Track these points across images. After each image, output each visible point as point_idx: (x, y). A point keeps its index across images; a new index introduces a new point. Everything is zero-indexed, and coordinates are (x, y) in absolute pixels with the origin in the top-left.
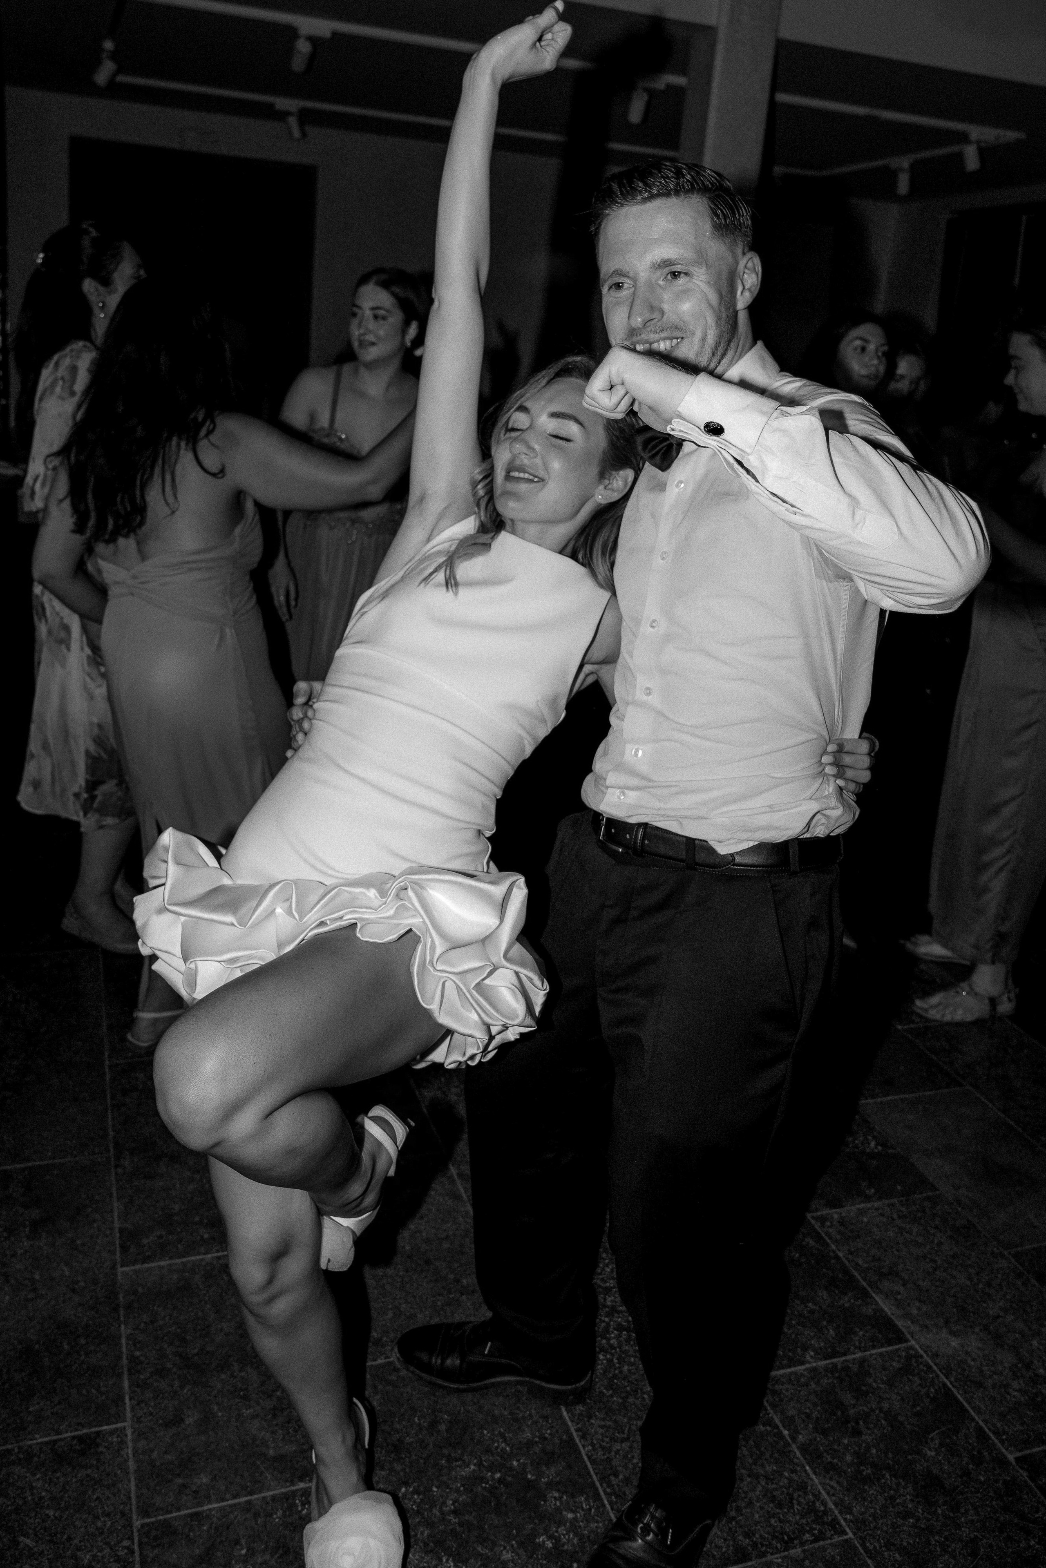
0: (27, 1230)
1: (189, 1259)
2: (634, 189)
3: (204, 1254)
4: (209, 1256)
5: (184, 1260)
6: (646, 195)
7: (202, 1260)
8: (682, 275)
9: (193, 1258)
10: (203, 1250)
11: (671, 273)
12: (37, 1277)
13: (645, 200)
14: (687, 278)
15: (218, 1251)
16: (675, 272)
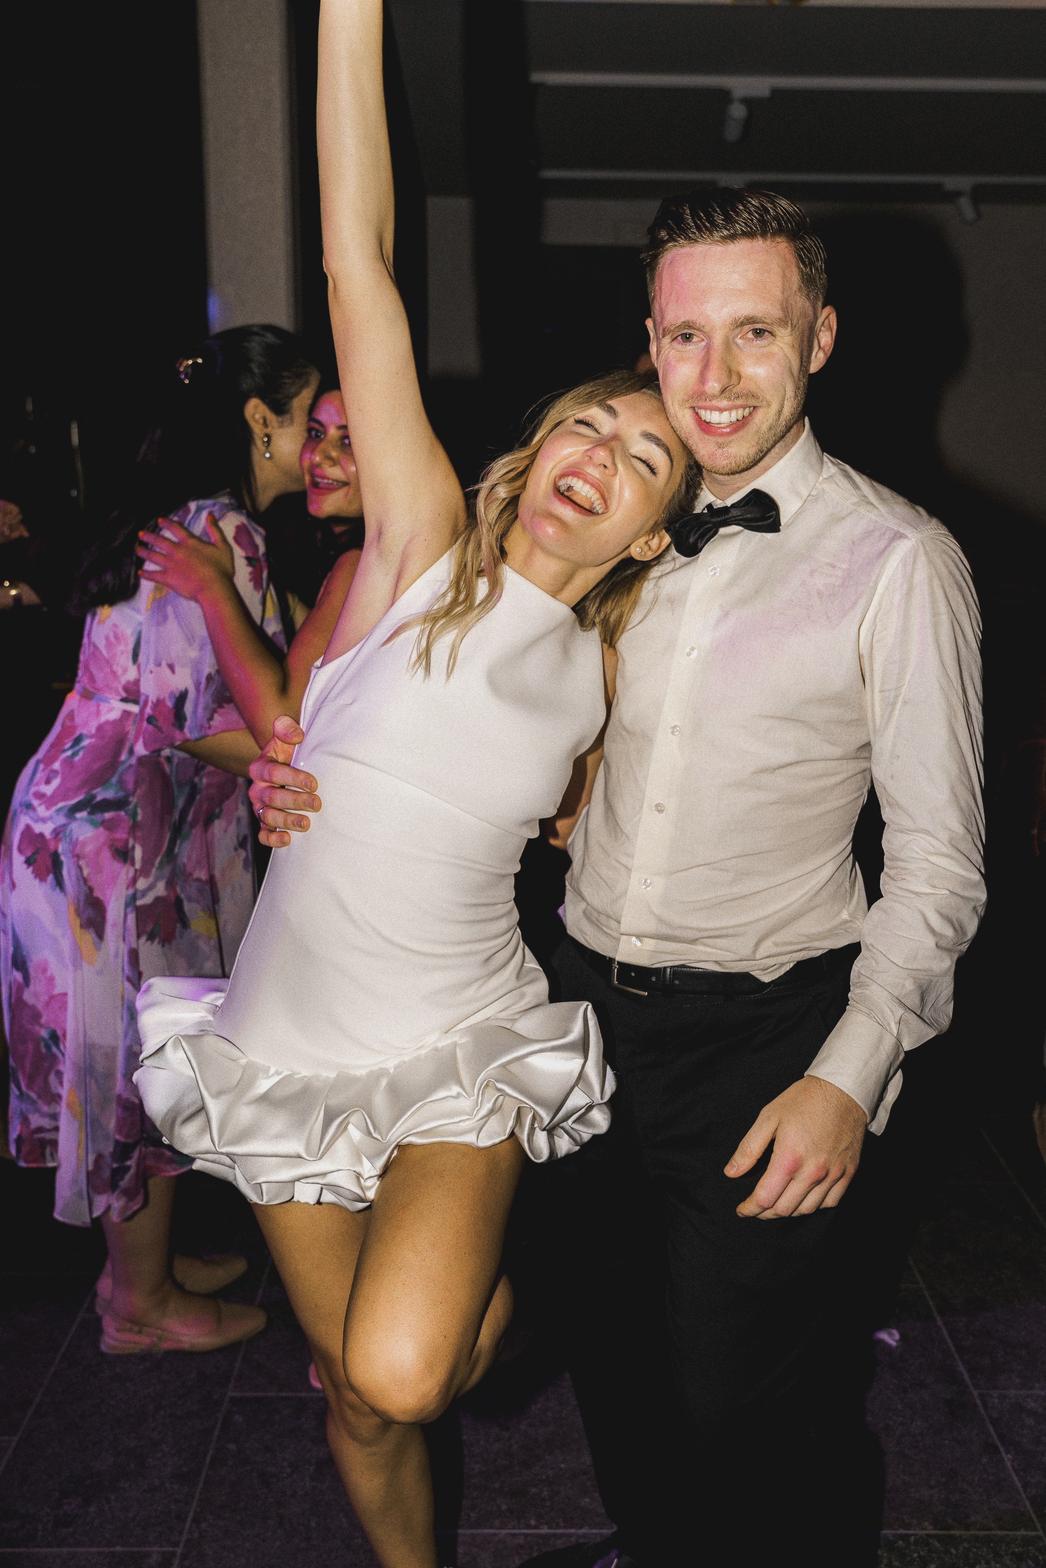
0: (312, 1468)
1: (480, 1531)
2: (714, 226)
3: (497, 1528)
4: (504, 1532)
5: (475, 1531)
6: (726, 232)
7: (495, 1535)
8: (766, 333)
9: (486, 1531)
10: (497, 1523)
11: (752, 330)
12: (313, 1524)
13: (724, 239)
14: (771, 339)
15: (513, 1528)
16: (757, 329)
